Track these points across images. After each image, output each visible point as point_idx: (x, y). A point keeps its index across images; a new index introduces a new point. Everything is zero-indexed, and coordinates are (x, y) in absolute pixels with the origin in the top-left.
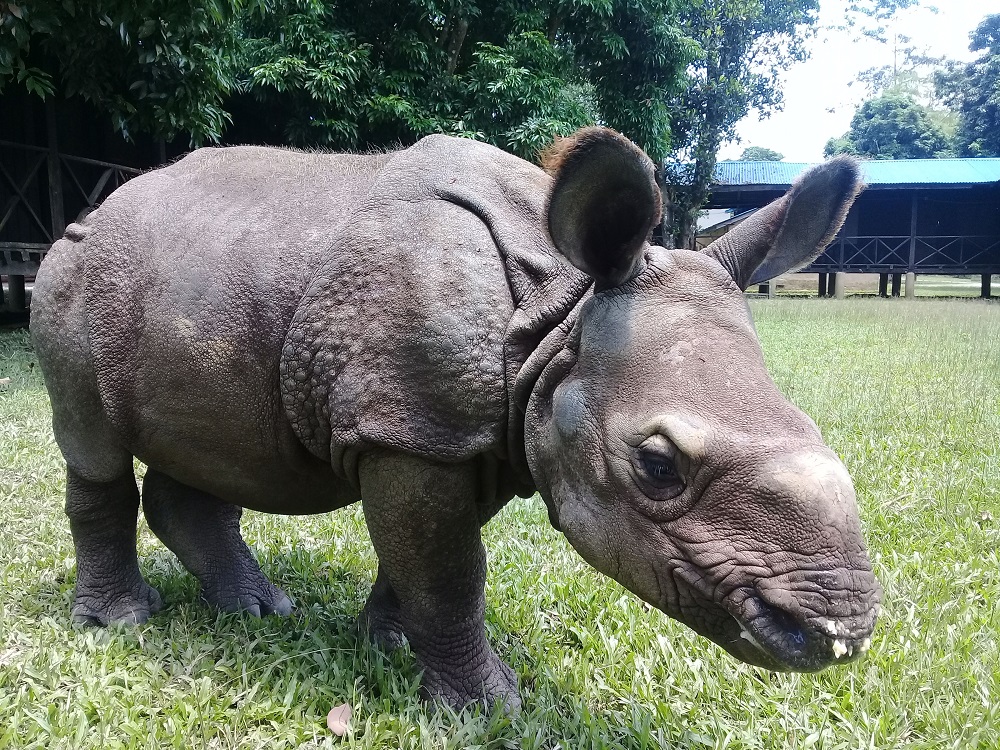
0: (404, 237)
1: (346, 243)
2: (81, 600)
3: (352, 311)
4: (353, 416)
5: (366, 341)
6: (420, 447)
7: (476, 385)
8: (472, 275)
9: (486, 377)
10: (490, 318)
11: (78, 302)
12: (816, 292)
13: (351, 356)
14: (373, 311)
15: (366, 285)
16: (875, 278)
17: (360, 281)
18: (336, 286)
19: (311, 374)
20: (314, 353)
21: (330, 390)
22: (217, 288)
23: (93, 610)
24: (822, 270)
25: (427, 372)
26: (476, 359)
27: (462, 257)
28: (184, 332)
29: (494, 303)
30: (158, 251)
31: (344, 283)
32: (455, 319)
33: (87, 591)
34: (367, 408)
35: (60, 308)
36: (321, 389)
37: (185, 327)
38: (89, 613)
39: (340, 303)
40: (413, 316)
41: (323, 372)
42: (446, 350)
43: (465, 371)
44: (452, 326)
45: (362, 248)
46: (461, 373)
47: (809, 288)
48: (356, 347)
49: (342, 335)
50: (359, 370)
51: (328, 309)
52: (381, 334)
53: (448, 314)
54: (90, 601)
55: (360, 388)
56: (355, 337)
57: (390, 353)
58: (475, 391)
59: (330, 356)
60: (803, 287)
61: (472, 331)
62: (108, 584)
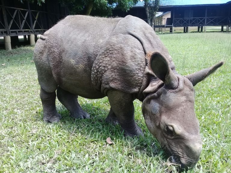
0: (122, 43)
1: (108, 43)
2: (45, 117)
3: (109, 59)
4: (108, 82)
5: (112, 66)
6: (123, 90)
7: (137, 79)
8: (138, 55)
9: (139, 77)
10: (141, 65)
11: (45, 55)
12: (183, 31)
13: (108, 69)
14: (114, 59)
15: (112, 53)
16: (197, 27)
17: (111, 52)
18: (105, 53)
19: (98, 71)
20: (99, 67)
21: (102, 75)
22: (80, 53)
23: (48, 119)
24: (185, 26)
25: (125, 75)
26: (137, 73)
27: (135, 50)
28: (72, 63)
29: (142, 62)
30: (64, 44)
31: (107, 52)
32: (133, 64)
33: (46, 115)
34: (112, 81)
35: (41, 56)
36: (100, 75)
37: (73, 62)
38: (47, 120)
39: (106, 57)
40: (123, 62)
41: (101, 71)
42: (131, 71)
43: (135, 76)
44: (133, 66)
45: (112, 44)
46: (134, 76)
47: (181, 30)
48: (109, 67)
49: (106, 64)
50: (110, 72)
51: (103, 58)
52: (115, 65)
53: (132, 63)
54: (47, 117)
55: (110, 76)
56: (109, 65)
57: (118, 69)
58: (136, 80)
59: (103, 68)
60: (180, 30)
61: (137, 67)
62: (51, 113)
